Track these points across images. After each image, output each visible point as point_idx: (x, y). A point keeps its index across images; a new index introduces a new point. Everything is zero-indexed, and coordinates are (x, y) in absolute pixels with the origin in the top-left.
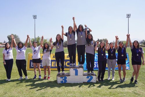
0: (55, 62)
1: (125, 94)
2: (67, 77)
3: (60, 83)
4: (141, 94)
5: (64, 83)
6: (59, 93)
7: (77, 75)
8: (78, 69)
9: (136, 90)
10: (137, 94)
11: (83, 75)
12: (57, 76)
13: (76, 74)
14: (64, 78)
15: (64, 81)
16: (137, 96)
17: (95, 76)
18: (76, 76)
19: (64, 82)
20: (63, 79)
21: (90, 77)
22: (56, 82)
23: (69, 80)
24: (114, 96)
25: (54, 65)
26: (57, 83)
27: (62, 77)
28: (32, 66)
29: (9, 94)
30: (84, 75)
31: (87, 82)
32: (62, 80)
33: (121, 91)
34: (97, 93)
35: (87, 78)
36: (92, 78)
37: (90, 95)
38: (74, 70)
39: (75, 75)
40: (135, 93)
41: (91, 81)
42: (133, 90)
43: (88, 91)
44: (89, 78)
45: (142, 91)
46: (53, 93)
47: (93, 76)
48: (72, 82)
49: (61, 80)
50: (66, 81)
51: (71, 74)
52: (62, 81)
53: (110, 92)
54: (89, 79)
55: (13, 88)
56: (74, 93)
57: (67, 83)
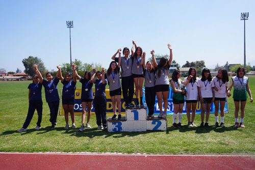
1: (205, 145)
2: (123, 123)
3: (112, 131)
7: (138, 119)
8: (138, 110)
9: (224, 140)
10: (223, 144)
11: (147, 120)
13: (136, 118)
14: (117, 124)
15: (117, 128)
18: (136, 121)
19: (117, 130)
20: (116, 126)
21: (157, 123)
26: (107, 131)
27: (114, 123)
31: (152, 129)
34: (163, 144)
35: (153, 123)
36: (160, 124)
37: (153, 146)
39: (134, 120)
40: (221, 143)
41: (159, 129)
42: (219, 140)
43: (153, 141)
44: (155, 124)
45: (233, 141)
47: (161, 121)
48: (130, 130)
49: (114, 126)
50: (120, 128)
51: (128, 118)
52: (115, 129)
53: (184, 142)
54: (154, 126)
55: (44, 138)
56: (132, 144)
57: (122, 131)
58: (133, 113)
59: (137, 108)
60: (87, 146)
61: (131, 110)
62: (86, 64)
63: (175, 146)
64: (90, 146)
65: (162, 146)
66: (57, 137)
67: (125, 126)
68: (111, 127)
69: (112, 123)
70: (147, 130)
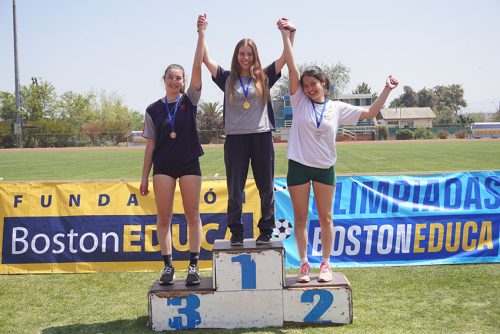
2: (204, 299)
3: (166, 327)
5: (184, 329)
7: (254, 286)
8: (255, 256)
11: (284, 288)
12: (152, 292)
13: (249, 280)
14: (184, 304)
15: (184, 318)
17: (343, 290)
18: (247, 292)
19: (185, 323)
20: (180, 311)
21: (317, 298)
26: (150, 328)
27: (174, 300)
28: (14, 252)
30: (288, 287)
31: (301, 321)
32: (176, 314)
35: (307, 297)
36: (327, 300)
38: (234, 260)
39: (240, 288)
41: (325, 317)
44: (312, 301)
47: (334, 292)
48: (230, 322)
49: (173, 312)
50: (194, 317)
51: (221, 283)
52: (178, 320)
54: (311, 306)
57: (200, 326)
58: (238, 266)
59: (251, 250)
61: (232, 256)
62: (68, 96)
67: (210, 310)
68: (164, 312)
69: (166, 300)
70: (285, 322)
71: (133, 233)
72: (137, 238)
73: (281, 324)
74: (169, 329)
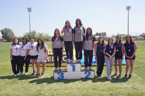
0: (51, 57)
1: (123, 90)
2: (65, 73)
3: (57, 79)
4: (140, 89)
5: (61, 79)
6: (55, 90)
8: (75, 65)
9: (134, 85)
10: (135, 89)
12: (54, 72)
13: (74, 70)
14: (61, 74)
16: (135, 91)
17: (93, 72)
18: (73, 72)
19: (61, 78)
20: (60, 76)
21: (88, 73)
22: (52, 78)
23: (66, 76)
24: (112, 91)
25: (50, 60)
26: (54, 79)
27: (59, 74)
29: (4, 91)
30: (82, 71)
31: (84, 78)
33: (120, 86)
34: (95, 89)
35: (85, 73)
36: (90, 74)
37: (88, 91)
38: (71, 65)
40: (133, 88)
41: (89, 77)
42: (131, 85)
43: (86, 87)
45: (141, 86)
46: (50, 90)
47: (91, 72)
48: (70, 78)
49: (58, 76)
50: (63, 77)
51: (68, 70)
52: (59, 77)
53: (109, 88)
54: (87, 75)
55: (8, 85)
56: (72, 89)
57: (64, 79)
58: (72, 67)
59: (74, 64)
60: (40, 92)
61: (70, 65)
62: (39, 33)
63: (103, 91)
64: (42, 92)
65: (94, 91)
66: (18, 84)
68: (56, 76)
69: (57, 73)
70: (81, 78)
71: (50, 58)
72: (50, 59)
73: (80, 78)
74: (58, 79)
